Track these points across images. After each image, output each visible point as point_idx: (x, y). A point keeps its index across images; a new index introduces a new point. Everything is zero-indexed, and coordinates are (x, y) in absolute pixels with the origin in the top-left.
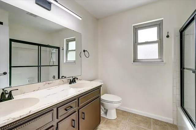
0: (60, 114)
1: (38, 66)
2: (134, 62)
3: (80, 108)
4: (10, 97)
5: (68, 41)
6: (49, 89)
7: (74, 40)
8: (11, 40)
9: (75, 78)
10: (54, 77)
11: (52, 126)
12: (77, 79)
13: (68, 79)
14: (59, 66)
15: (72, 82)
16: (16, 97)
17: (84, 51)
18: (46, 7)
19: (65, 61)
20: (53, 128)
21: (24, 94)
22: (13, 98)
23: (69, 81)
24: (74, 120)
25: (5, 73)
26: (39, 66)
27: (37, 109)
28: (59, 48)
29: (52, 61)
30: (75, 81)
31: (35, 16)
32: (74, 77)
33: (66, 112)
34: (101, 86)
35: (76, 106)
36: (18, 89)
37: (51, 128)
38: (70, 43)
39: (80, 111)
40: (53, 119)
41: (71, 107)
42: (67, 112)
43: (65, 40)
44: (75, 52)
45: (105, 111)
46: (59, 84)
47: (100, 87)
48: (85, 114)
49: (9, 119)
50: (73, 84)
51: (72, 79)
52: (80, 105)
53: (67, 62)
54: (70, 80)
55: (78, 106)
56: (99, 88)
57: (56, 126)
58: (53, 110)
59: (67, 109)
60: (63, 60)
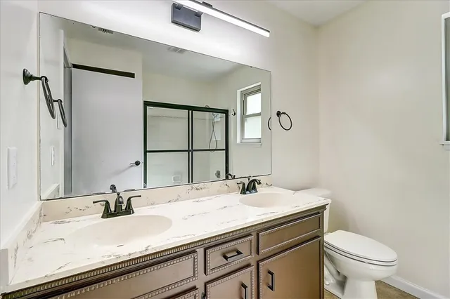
0: (211, 265)
1: (188, 151)
2: (447, 140)
3: (261, 258)
4: (129, 210)
5: (245, 95)
6: (197, 200)
7: (257, 90)
8: (146, 104)
9: (254, 181)
10: (218, 174)
11: (194, 288)
12: (260, 183)
13: (239, 181)
14: (227, 150)
15: (247, 190)
16: (139, 210)
17: (279, 114)
18: (191, 25)
19: (239, 141)
20: (194, 292)
21: (152, 206)
22: (133, 213)
23: (241, 186)
24: (244, 286)
25: (137, 163)
26: (190, 151)
27: (162, 244)
28: (227, 111)
29: (213, 139)
30: (254, 188)
31: (182, 51)
32: (251, 179)
33: (225, 261)
34: (324, 207)
35: (251, 252)
36: (140, 196)
37: (191, 293)
38: (250, 99)
39: (260, 266)
40: (194, 272)
41: (239, 253)
42: (227, 262)
43: (239, 92)
44: (259, 119)
45: (340, 278)
46: (219, 193)
47: (320, 211)
48: (275, 276)
49: (110, 256)
50: (249, 196)
51: (246, 182)
52: (262, 251)
53: (243, 141)
54: (244, 184)
55: (258, 252)
56: (318, 212)
57: (201, 290)
58: (194, 251)
59: (228, 255)
60: (235, 138)
